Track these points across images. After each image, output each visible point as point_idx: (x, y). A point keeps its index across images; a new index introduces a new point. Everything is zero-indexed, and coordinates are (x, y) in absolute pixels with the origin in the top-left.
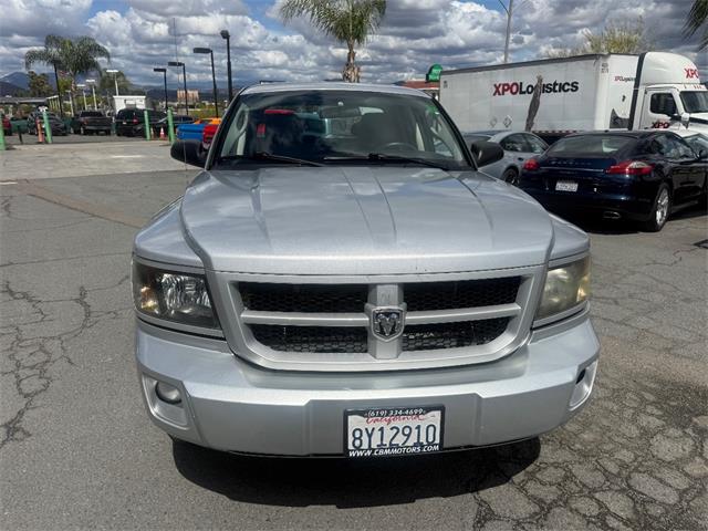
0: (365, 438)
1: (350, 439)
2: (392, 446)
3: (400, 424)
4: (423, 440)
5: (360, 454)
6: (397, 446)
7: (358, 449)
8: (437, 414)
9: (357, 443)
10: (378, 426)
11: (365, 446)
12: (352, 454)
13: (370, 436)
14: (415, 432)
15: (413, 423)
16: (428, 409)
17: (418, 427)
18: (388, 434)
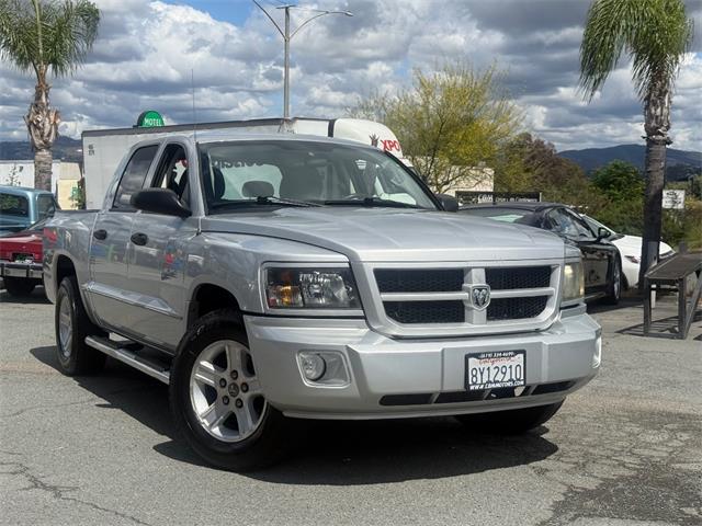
0: (479, 376)
1: (470, 376)
2: (496, 382)
3: (499, 364)
4: (513, 377)
5: (477, 387)
6: (498, 382)
7: (474, 384)
8: (521, 356)
9: (474, 380)
10: (486, 366)
11: (479, 382)
12: (472, 388)
13: (482, 373)
14: (509, 370)
15: (507, 363)
16: (517, 352)
17: (511, 367)
18: (493, 372)
